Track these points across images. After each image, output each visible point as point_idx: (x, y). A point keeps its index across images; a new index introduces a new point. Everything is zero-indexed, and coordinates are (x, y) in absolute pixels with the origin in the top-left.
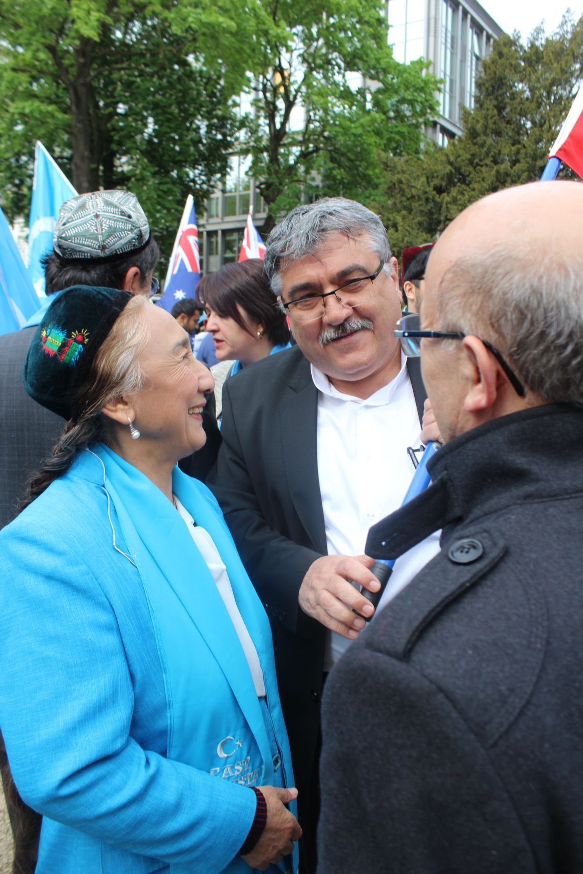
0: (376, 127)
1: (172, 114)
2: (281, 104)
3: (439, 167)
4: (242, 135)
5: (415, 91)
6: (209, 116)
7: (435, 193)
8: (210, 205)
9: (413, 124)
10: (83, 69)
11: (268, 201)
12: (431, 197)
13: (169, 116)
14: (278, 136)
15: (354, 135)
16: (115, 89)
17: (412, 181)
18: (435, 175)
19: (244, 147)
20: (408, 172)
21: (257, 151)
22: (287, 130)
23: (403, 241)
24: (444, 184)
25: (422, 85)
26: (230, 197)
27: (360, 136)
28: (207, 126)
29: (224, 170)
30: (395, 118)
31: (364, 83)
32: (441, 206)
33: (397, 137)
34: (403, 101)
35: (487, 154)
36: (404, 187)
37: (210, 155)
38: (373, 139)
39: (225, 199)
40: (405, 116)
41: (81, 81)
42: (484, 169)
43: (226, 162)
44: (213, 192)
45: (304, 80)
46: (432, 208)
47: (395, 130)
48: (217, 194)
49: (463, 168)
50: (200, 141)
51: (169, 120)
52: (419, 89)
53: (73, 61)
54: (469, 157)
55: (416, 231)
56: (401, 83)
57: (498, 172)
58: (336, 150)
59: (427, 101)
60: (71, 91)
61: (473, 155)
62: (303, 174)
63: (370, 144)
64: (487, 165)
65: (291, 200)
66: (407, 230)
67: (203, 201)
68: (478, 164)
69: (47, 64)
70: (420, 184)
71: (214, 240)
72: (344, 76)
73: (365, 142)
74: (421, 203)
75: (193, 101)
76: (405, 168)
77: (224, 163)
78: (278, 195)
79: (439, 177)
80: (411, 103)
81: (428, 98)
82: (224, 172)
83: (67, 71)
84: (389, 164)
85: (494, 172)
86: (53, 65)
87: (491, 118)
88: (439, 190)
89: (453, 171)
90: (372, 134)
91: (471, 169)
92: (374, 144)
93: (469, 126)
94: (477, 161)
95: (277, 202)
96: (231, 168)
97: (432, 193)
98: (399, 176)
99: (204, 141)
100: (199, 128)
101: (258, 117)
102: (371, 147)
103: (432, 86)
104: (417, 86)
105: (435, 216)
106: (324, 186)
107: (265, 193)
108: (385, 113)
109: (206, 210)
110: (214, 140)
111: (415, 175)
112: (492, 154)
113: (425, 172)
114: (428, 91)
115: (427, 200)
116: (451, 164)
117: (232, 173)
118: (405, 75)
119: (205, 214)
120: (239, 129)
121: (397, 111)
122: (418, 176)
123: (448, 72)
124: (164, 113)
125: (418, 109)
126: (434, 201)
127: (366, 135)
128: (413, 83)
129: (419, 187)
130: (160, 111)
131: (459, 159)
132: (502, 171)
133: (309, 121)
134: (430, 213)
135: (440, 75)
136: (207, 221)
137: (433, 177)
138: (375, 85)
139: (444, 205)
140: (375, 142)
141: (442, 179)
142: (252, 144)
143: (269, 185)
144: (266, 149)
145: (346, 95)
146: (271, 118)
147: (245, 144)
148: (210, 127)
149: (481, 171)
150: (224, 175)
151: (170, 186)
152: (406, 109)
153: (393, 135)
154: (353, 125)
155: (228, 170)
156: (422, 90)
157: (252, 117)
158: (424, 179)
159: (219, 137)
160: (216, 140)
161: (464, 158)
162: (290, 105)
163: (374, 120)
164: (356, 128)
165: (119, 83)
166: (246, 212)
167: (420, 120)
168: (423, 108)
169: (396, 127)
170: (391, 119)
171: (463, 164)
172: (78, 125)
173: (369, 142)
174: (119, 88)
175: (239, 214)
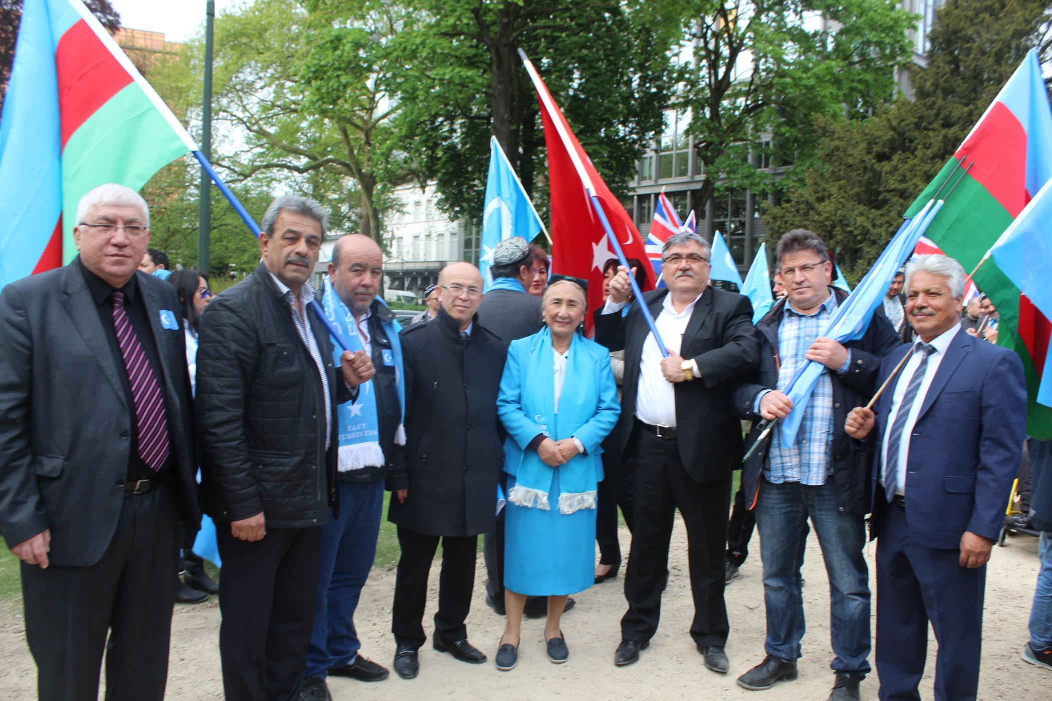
0: (834, 76)
1: (598, 69)
3: (881, 133)
4: (680, 88)
5: (882, 31)
6: (641, 67)
7: (874, 161)
8: (642, 166)
10: (507, 28)
11: (708, 161)
12: (869, 166)
13: (596, 71)
14: (720, 88)
15: (806, 86)
16: (538, 46)
17: (850, 148)
18: (878, 140)
19: (681, 100)
20: (847, 139)
21: (698, 106)
22: (732, 79)
23: (835, 214)
24: (886, 150)
25: (894, 22)
26: (665, 156)
27: (813, 88)
28: (640, 78)
29: (659, 126)
30: (859, 63)
31: (825, 25)
32: (880, 176)
34: (868, 43)
35: (937, 115)
36: (842, 155)
37: (642, 111)
39: (659, 160)
40: (871, 59)
41: (504, 41)
42: (931, 133)
43: (661, 118)
44: (645, 153)
45: (749, 25)
46: (870, 178)
48: (649, 153)
49: (908, 133)
50: (631, 95)
51: (595, 75)
52: (889, 27)
53: (496, 19)
54: (917, 119)
55: (852, 203)
56: (864, 22)
57: (945, 136)
58: (787, 102)
59: (897, 42)
60: (493, 52)
61: (921, 118)
62: (751, 131)
63: (825, 97)
64: (934, 130)
65: (732, 162)
66: (840, 203)
67: (634, 163)
69: (469, 24)
70: (858, 153)
71: (646, 205)
72: (801, 18)
73: (818, 95)
74: (858, 172)
75: (624, 53)
77: (658, 120)
78: (717, 157)
79: (881, 144)
80: (879, 44)
81: (899, 38)
82: (658, 129)
83: (489, 29)
84: (827, 130)
85: (940, 138)
86: (474, 25)
88: (882, 157)
89: (896, 136)
90: (828, 84)
92: (829, 96)
95: (715, 164)
96: (666, 125)
97: (870, 160)
98: (837, 143)
99: (637, 96)
100: (630, 80)
102: (825, 101)
103: (905, 24)
105: (874, 187)
106: (775, 144)
107: (702, 152)
108: (846, 58)
109: (636, 172)
110: (647, 93)
111: (854, 142)
112: (942, 116)
113: (867, 137)
114: (899, 30)
115: (865, 169)
116: (893, 129)
117: (666, 131)
118: (871, 13)
119: (636, 177)
120: (677, 81)
121: (863, 54)
122: (858, 142)
124: (591, 67)
125: (888, 50)
126: (872, 169)
128: (880, 23)
129: (856, 155)
130: (586, 66)
131: (904, 123)
132: (950, 136)
133: (756, 70)
134: (868, 183)
135: (920, 9)
136: (639, 183)
137: (876, 143)
138: (836, 27)
141: (884, 145)
142: (691, 97)
143: (708, 145)
144: (707, 102)
145: (800, 37)
146: (714, 66)
147: (683, 97)
148: (643, 80)
149: (927, 136)
150: (659, 132)
151: (596, 147)
152: (874, 52)
154: (804, 76)
155: (663, 127)
156: (892, 28)
157: (692, 67)
158: (864, 146)
159: (653, 90)
160: (649, 95)
162: (734, 53)
164: (809, 78)
165: (543, 40)
166: (683, 173)
167: (890, 63)
168: (893, 50)
169: (859, 74)
170: (855, 63)
171: (907, 128)
172: (499, 86)
173: (823, 94)
174: (542, 45)
175: (675, 176)
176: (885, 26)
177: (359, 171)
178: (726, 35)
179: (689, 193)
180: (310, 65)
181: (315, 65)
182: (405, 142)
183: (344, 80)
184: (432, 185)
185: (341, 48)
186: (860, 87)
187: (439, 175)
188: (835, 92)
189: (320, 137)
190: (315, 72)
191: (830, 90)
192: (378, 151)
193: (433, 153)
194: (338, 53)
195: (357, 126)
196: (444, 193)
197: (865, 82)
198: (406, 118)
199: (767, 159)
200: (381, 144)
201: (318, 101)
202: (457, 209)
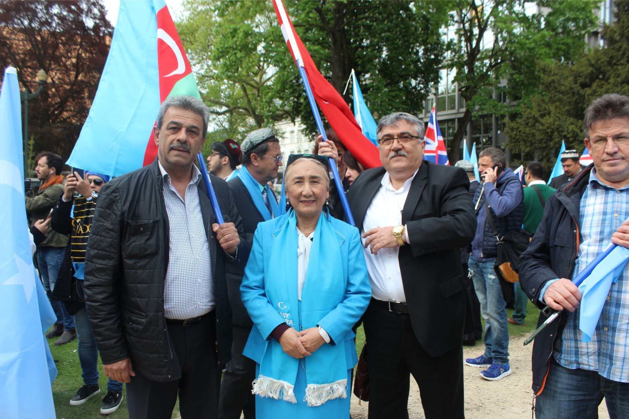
0: (546, 41)
1: (397, 44)
2: (476, 31)
3: (584, 69)
4: (448, 54)
5: (578, 11)
6: (424, 43)
7: (579, 88)
8: (427, 104)
10: (339, 20)
11: (467, 98)
12: (576, 91)
13: (396, 46)
14: (474, 53)
15: (529, 48)
16: (359, 31)
17: (562, 81)
18: (581, 75)
19: (450, 62)
20: (560, 75)
21: (460, 65)
22: (481, 48)
23: (554, 124)
24: (587, 80)
25: (583, 6)
26: (442, 98)
27: (533, 49)
28: (424, 50)
29: (436, 79)
31: (539, 10)
34: (568, 20)
35: (623, 55)
36: (557, 85)
37: (426, 70)
39: (438, 100)
40: (570, 30)
41: (337, 28)
42: (619, 67)
43: (438, 74)
44: (428, 95)
45: (491, 13)
46: (576, 99)
47: (562, 42)
48: (431, 96)
49: (602, 68)
50: (419, 60)
51: (396, 49)
53: (332, 16)
54: (608, 59)
55: (565, 117)
56: (565, 6)
58: (516, 60)
59: (587, 17)
60: (331, 35)
61: (611, 58)
64: (621, 65)
65: (483, 98)
66: (557, 116)
67: (422, 102)
68: (615, 64)
69: (316, 20)
70: (568, 83)
72: (523, 7)
73: (537, 53)
74: (568, 96)
75: (413, 34)
76: (558, 72)
77: (436, 75)
78: (474, 95)
79: (584, 76)
80: (575, 20)
81: (589, 15)
82: (436, 81)
83: (328, 23)
84: (546, 69)
86: (319, 20)
88: (584, 86)
89: (594, 71)
90: (543, 46)
91: (609, 68)
92: (543, 53)
94: (614, 61)
95: (472, 100)
96: (441, 78)
97: (577, 87)
98: (553, 78)
99: (422, 61)
100: (417, 52)
101: (460, 41)
102: (541, 57)
103: (592, 6)
105: (580, 105)
107: (464, 94)
108: (554, 30)
109: (423, 108)
110: (428, 59)
111: (565, 76)
113: (573, 73)
114: (588, 10)
115: (573, 94)
116: (592, 66)
117: (441, 82)
119: (424, 111)
120: (447, 50)
121: (564, 27)
122: (567, 77)
124: (393, 44)
125: (581, 24)
126: (578, 93)
127: (538, 48)
128: (575, 6)
130: (390, 43)
131: (599, 62)
133: (496, 41)
134: (576, 103)
136: (425, 115)
137: (580, 76)
138: (547, 11)
139: (586, 97)
141: (586, 77)
142: (455, 60)
143: (467, 88)
144: (466, 63)
145: (523, 20)
146: (469, 40)
147: (451, 60)
148: (426, 51)
149: (617, 69)
150: (437, 83)
151: (398, 93)
152: (571, 25)
153: (560, 46)
154: (527, 42)
155: (439, 80)
156: (583, 9)
157: (455, 41)
158: (571, 79)
159: (433, 57)
160: (430, 59)
161: (603, 60)
162: (482, 31)
163: (543, 37)
164: (530, 43)
165: (362, 27)
166: (453, 108)
167: (583, 32)
168: (584, 23)
169: (563, 39)
170: (559, 34)
171: (602, 65)
172: (335, 56)
173: (540, 52)
174: (362, 30)
175: (448, 110)
176: (579, 7)
177: (254, 113)
178: (476, 21)
179: (456, 120)
180: (219, 47)
181: (222, 48)
182: (280, 94)
183: (239, 55)
184: (298, 120)
185: (237, 36)
186: (564, 47)
187: (303, 113)
188: (548, 51)
189: (233, 94)
190: (222, 52)
191: (544, 50)
192: (264, 100)
193: (298, 100)
194: (235, 39)
195: (252, 86)
196: (305, 124)
197: (567, 44)
198: (280, 78)
199: (505, 97)
200: (265, 95)
201: (226, 71)
202: (314, 134)
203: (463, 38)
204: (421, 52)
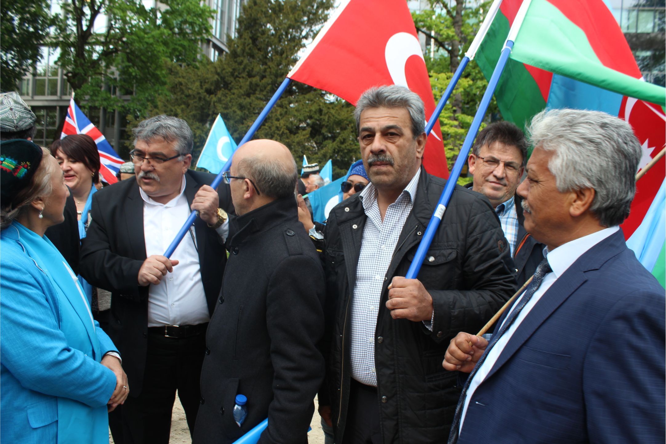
0: (164, 39)
3: (209, 76)
4: (52, 30)
5: (195, 16)
7: (205, 94)
8: (21, 84)
9: (192, 40)
11: (74, 87)
12: (203, 97)
14: (85, 35)
15: (147, 43)
17: (189, 84)
18: (207, 81)
19: (54, 41)
20: (187, 78)
21: (65, 45)
24: (213, 88)
25: (200, 12)
26: (39, 80)
27: (152, 44)
28: (20, 19)
29: (35, 56)
30: (179, 34)
32: (210, 104)
33: (180, 48)
34: (185, 22)
35: (244, 69)
36: (184, 88)
38: (161, 48)
39: (35, 82)
40: (187, 33)
42: (241, 80)
43: (38, 51)
44: (25, 75)
46: (203, 105)
47: (179, 43)
48: (29, 76)
49: (227, 78)
52: (197, 15)
54: (231, 70)
56: (184, 8)
57: (251, 83)
58: (132, 53)
59: (203, 24)
61: (234, 69)
62: (104, 68)
63: (159, 52)
64: (243, 77)
67: (15, 80)
68: (237, 76)
73: (155, 50)
74: (195, 100)
76: (185, 75)
78: (83, 83)
79: (209, 83)
80: (192, 24)
81: (204, 22)
82: (35, 59)
84: (173, 70)
85: (248, 83)
87: (248, 45)
88: (209, 92)
89: (219, 79)
90: (161, 44)
91: (232, 79)
92: (162, 51)
93: (232, 49)
94: (236, 74)
95: (82, 89)
96: (42, 57)
97: (203, 94)
99: (18, 31)
100: (12, 19)
101: (67, 18)
102: (160, 54)
104: (196, 13)
105: (206, 111)
106: (121, 80)
107: (72, 81)
108: (171, 29)
111: (192, 80)
112: (247, 70)
113: (199, 78)
114: (204, 17)
115: (200, 99)
116: (218, 74)
117: (42, 61)
118: (188, 4)
120: (50, 25)
121: (181, 29)
122: (194, 81)
123: (220, 5)
125: (197, 29)
126: (204, 99)
127: (156, 45)
128: (193, 10)
129: (194, 89)
131: (224, 72)
132: (254, 82)
133: (110, 27)
134: (202, 108)
135: (214, 7)
137: (205, 82)
138: (164, 7)
139: (212, 104)
140: (163, 50)
141: (211, 84)
142: (61, 39)
143: (75, 75)
144: (73, 45)
145: (141, 12)
147: (55, 38)
148: (23, 21)
149: (239, 81)
150: (35, 61)
152: (188, 29)
153: (177, 47)
154: (146, 36)
155: (39, 57)
156: (200, 16)
158: (198, 84)
159: (31, 30)
160: (28, 31)
161: (227, 71)
163: (162, 34)
166: (54, 93)
175: (48, 95)
179: (58, 108)
199: (114, 89)
203: (70, 16)
204: (16, 22)
